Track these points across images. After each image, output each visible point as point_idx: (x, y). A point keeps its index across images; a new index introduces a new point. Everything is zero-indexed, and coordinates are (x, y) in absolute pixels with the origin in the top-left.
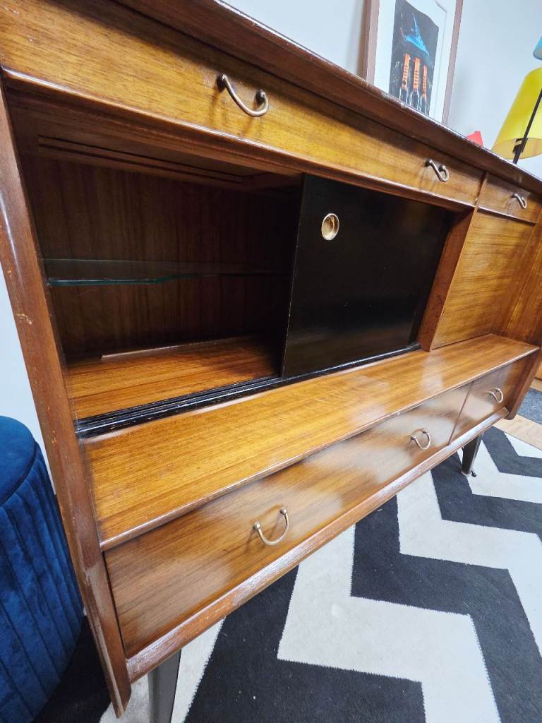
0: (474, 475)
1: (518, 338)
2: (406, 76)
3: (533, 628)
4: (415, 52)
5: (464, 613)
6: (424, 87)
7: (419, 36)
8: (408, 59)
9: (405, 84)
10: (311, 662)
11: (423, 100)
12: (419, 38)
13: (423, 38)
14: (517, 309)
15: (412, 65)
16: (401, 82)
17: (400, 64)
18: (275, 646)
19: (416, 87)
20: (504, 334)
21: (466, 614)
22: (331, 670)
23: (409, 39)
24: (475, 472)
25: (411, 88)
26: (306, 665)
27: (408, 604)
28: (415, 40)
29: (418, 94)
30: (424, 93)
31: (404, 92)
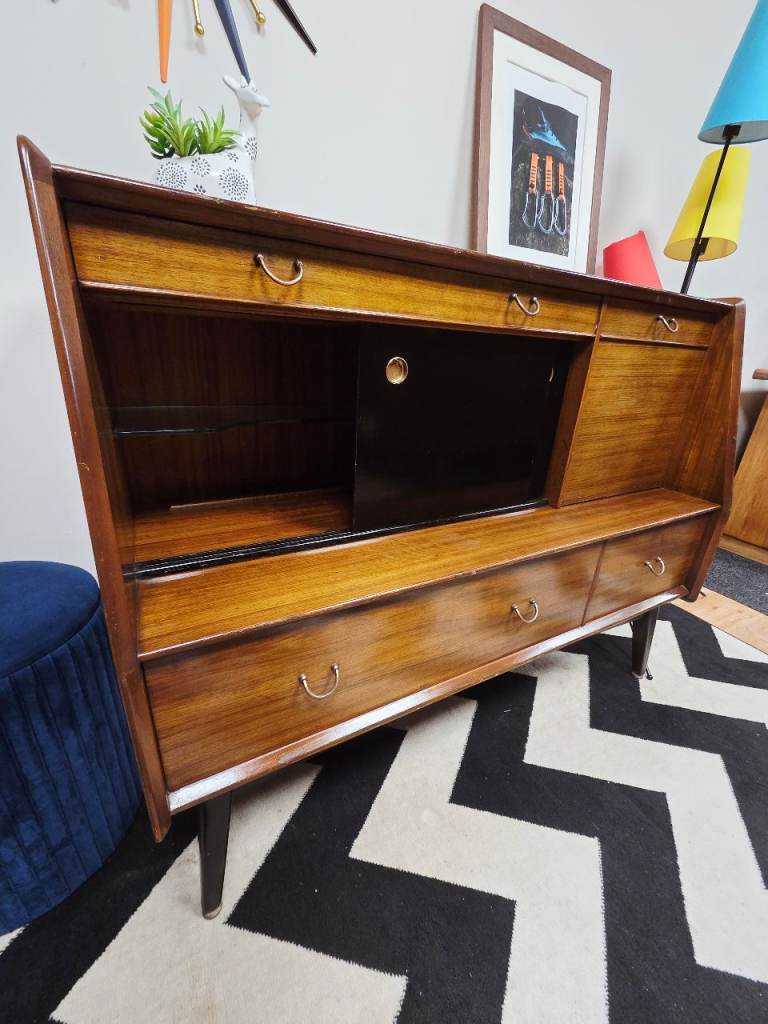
0: (649, 677)
1: (695, 493)
2: (534, 177)
3: (680, 862)
4: (544, 149)
5: (590, 834)
6: (562, 186)
7: (550, 132)
8: (535, 159)
9: (532, 187)
10: (387, 864)
11: (561, 202)
12: (549, 134)
13: (555, 132)
14: (691, 456)
15: (542, 164)
16: (527, 185)
17: (524, 167)
18: (350, 845)
19: (549, 186)
20: (678, 489)
21: (593, 837)
22: (409, 875)
23: (535, 136)
24: (652, 673)
25: (542, 190)
26: (381, 868)
27: (520, 818)
28: (544, 136)
29: (552, 196)
30: (561, 193)
31: (532, 196)
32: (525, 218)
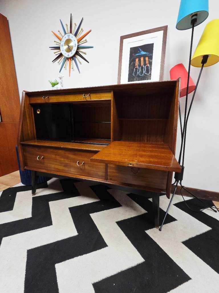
0: (160, 230)
2: (137, 64)
4: (140, 56)
6: (147, 62)
7: (142, 51)
8: (137, 60)
9: (136, 66)
11: (147, 67)
13: (144, 51)
15: (140, 60)
16: (134, 67)
17: (134, 63)
18: (51, 201)
19: (142, 64)
22: (50, 210)
23: (137, 55)
25: (140, 66)
28: (141, 53)
29: (143, 66)
30: (147, 64)
31: (137, 69)
32: (133, 74)
